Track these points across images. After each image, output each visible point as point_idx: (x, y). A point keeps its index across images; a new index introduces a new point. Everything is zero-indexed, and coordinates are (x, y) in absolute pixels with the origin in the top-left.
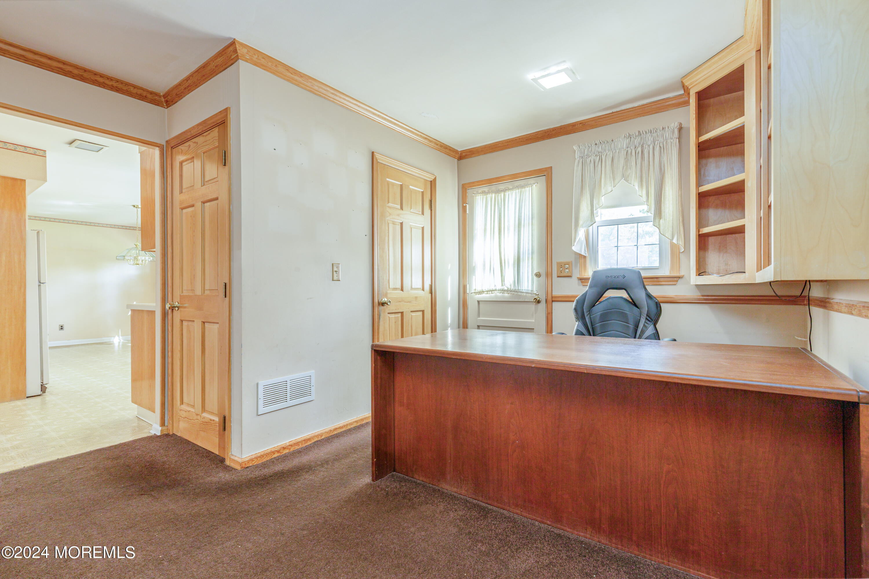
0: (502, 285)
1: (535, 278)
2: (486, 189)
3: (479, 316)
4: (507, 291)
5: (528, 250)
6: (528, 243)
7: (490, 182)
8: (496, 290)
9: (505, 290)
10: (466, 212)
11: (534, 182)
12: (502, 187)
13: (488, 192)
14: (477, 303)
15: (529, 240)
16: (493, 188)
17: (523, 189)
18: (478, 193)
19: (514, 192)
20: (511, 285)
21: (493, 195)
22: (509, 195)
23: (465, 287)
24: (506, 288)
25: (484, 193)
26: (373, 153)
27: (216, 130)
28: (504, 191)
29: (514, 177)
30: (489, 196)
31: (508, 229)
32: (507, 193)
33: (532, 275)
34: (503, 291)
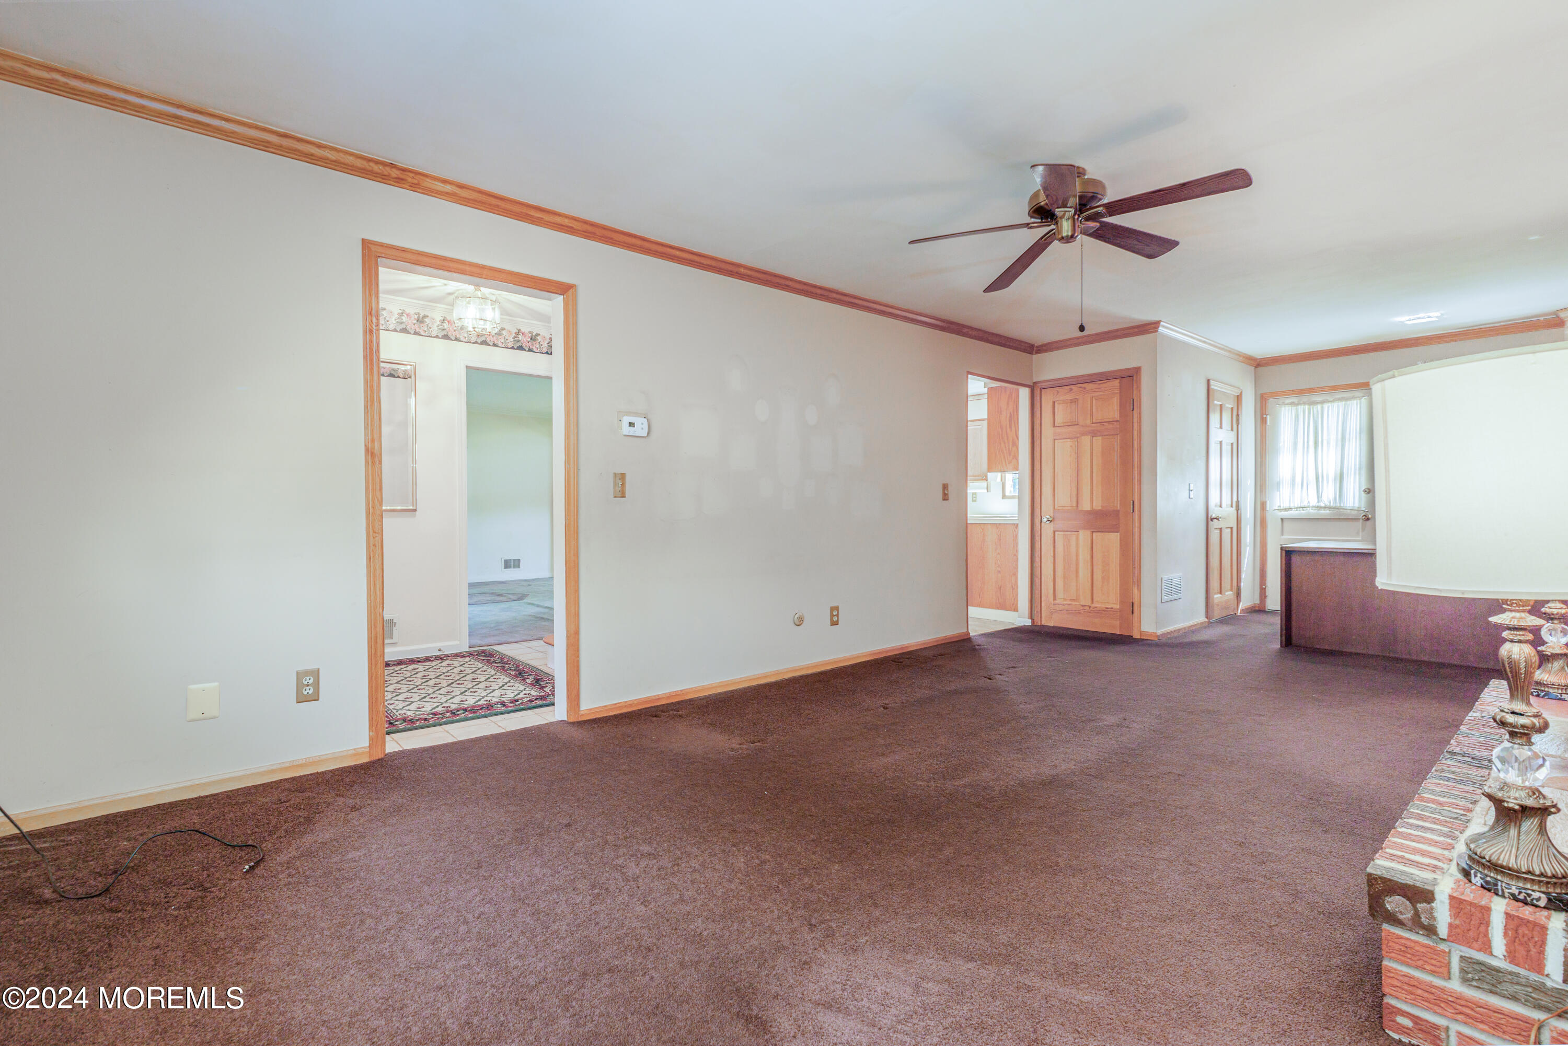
0: (1318, 502)
1: (1363, 494)
2: (1295, 400)
3: (1282, 534)
4: (1325, 508)
5: (1355, 465)
6: (1355, 459)
7: (1300, 392)
8: (1309, 507)
9: (1321, 507)
10: (1266, 423)
11: (1362, 395)
12: (1318, 398)
13: (1298, 404)
14: (1280, 520)
15: (1356, 455)
16: (1305, 399)
17: (1349, 402)
18: (1284, 404)
19: (1336, 404)
20: (1330, 502)
21: (1307, 407)
22: (1328, 407)
23: (1263, 505)
24: (1323, 505)
25: (1292, 404)
26: (1208, 381)
27: (1118, 381)
28: (1322, 402)
29: (1334, 388)
30: (1301, 408)
31: (1328, 443)
32: (1326, 406)
33: (1359, 491)
34: (1319, 508)
